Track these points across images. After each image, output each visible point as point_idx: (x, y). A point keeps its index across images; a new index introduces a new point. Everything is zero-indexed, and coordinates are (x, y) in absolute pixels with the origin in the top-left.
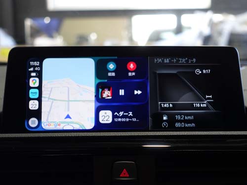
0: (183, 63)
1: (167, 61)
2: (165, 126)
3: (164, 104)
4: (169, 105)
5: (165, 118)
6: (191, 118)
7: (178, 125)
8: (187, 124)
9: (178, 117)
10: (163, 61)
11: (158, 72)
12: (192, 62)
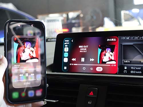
0: (137, 39)
1: (128, 38)
2: (125, 72)
3: (126, 61)
4: (128, 61)
5: (125, 68)
6: (140, 68)
7: (132, 72)
8: (137, 71)
9: (132, 68)
10: (126, 38)
11: (123, 44)
12: (141, 39)
